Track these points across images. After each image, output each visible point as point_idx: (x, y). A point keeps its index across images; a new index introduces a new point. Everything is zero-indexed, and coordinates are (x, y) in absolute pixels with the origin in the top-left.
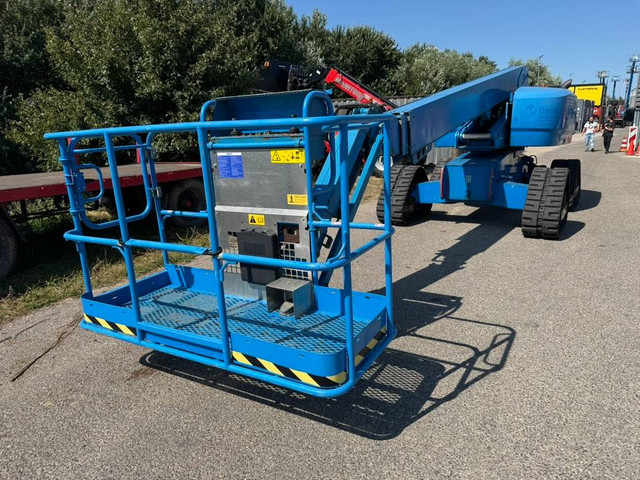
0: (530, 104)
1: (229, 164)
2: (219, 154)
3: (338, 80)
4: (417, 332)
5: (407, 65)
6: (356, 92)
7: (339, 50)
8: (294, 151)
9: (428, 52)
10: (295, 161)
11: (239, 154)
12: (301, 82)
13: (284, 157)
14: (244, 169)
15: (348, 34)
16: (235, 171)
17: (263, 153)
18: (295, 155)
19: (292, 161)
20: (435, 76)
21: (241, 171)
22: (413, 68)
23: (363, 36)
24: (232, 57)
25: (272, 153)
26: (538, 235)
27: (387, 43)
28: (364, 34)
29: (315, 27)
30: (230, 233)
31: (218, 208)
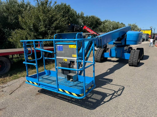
0: (131, 35)
1: (60, 48)
2: (58, 45)
3: (86, 28)
4: (102, 87)
5: (103, 25)
6: (90, 31)
7: (87, 21)
8: (74, 45)
9: (108, 21)
10: (74, 47)
11: (62, 46)
12: (78, 29)
13: (72, 46)
14: (63, 49)
15: (89, 17)
16: (61, 49)
17: (67, 45)
18: (74, 46)
19: (73, 47)
20: (110, 27)
21: (62, 49)
22: (105, 25)
23: (93, 18)
24: (61, 23)
25: (69, 45)
26: (132, 66)
27: (98, 19)
28: (93, 17)
29: (81, 15)
30: (59, 63)
31: (57, 57)
